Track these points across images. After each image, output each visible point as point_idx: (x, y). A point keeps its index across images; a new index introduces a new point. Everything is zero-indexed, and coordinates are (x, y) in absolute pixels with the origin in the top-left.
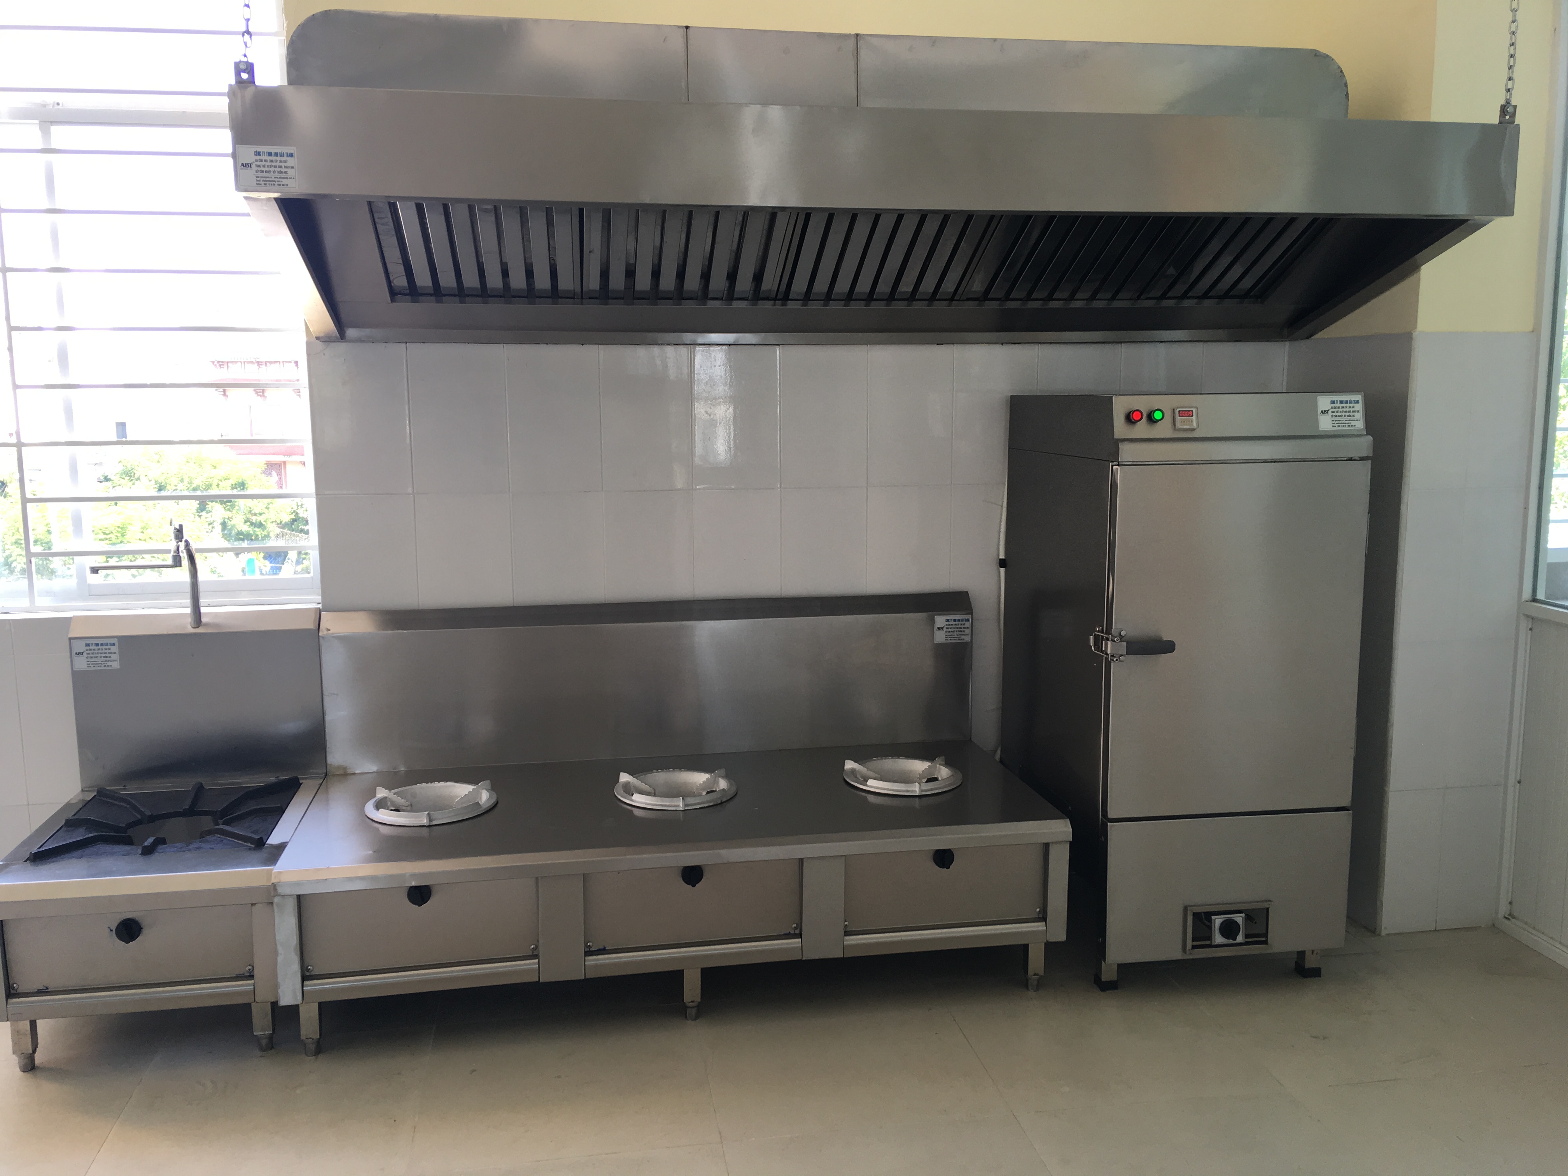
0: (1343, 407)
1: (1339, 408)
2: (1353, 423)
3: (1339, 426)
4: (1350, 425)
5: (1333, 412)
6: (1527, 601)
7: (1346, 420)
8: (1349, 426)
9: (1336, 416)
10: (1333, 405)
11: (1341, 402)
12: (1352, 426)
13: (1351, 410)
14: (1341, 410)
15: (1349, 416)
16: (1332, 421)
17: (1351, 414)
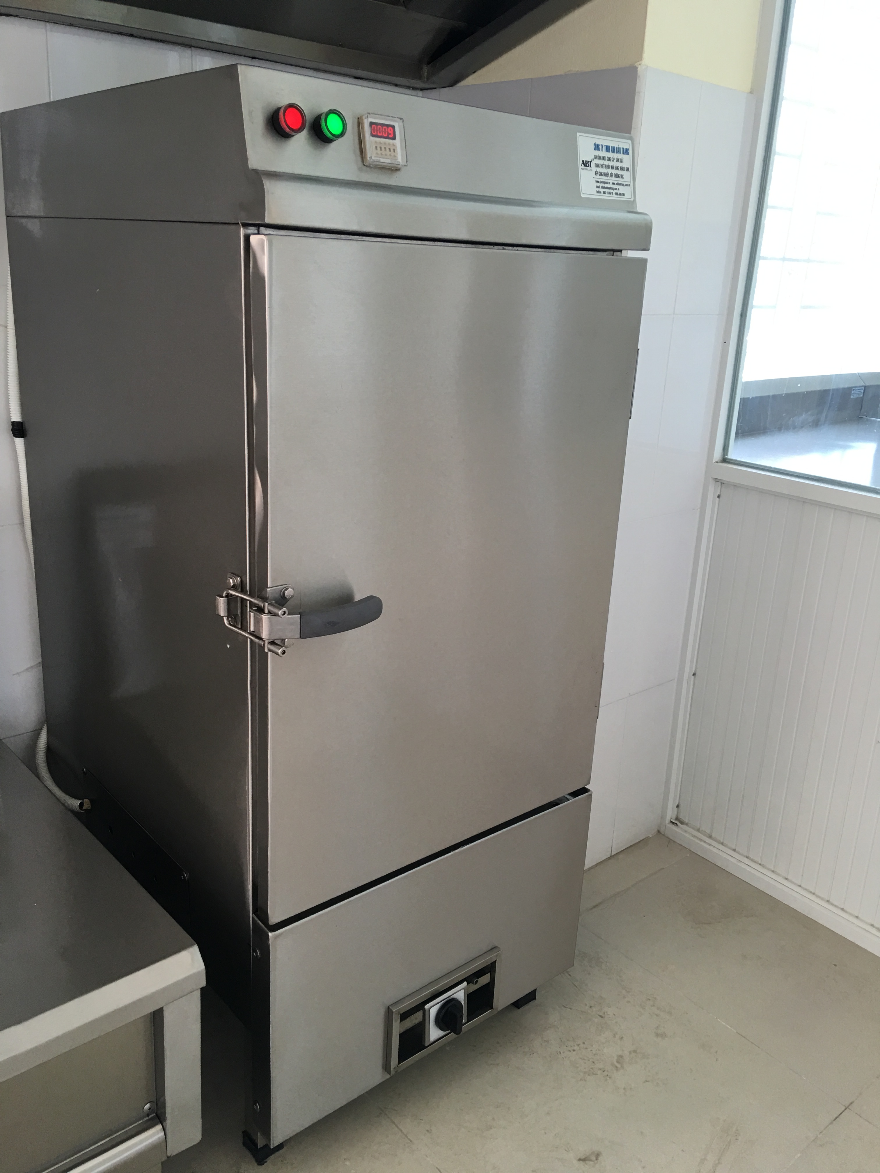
0: (609, 159)
1: (604, 158)
2: (622, 190)
3: (604, 193)
4: (619, 192)
5: (597, 166)
6: (717, 462)
7: (613, 184)
8: (617, 194)
9: (601, 174)
10: (597, 153)
11: (607, 149)
12: (620, 194)
13: (619, 165)
14: (606, 163)
15: (617, 176)
16: (597, 182)
17: (620, 172)
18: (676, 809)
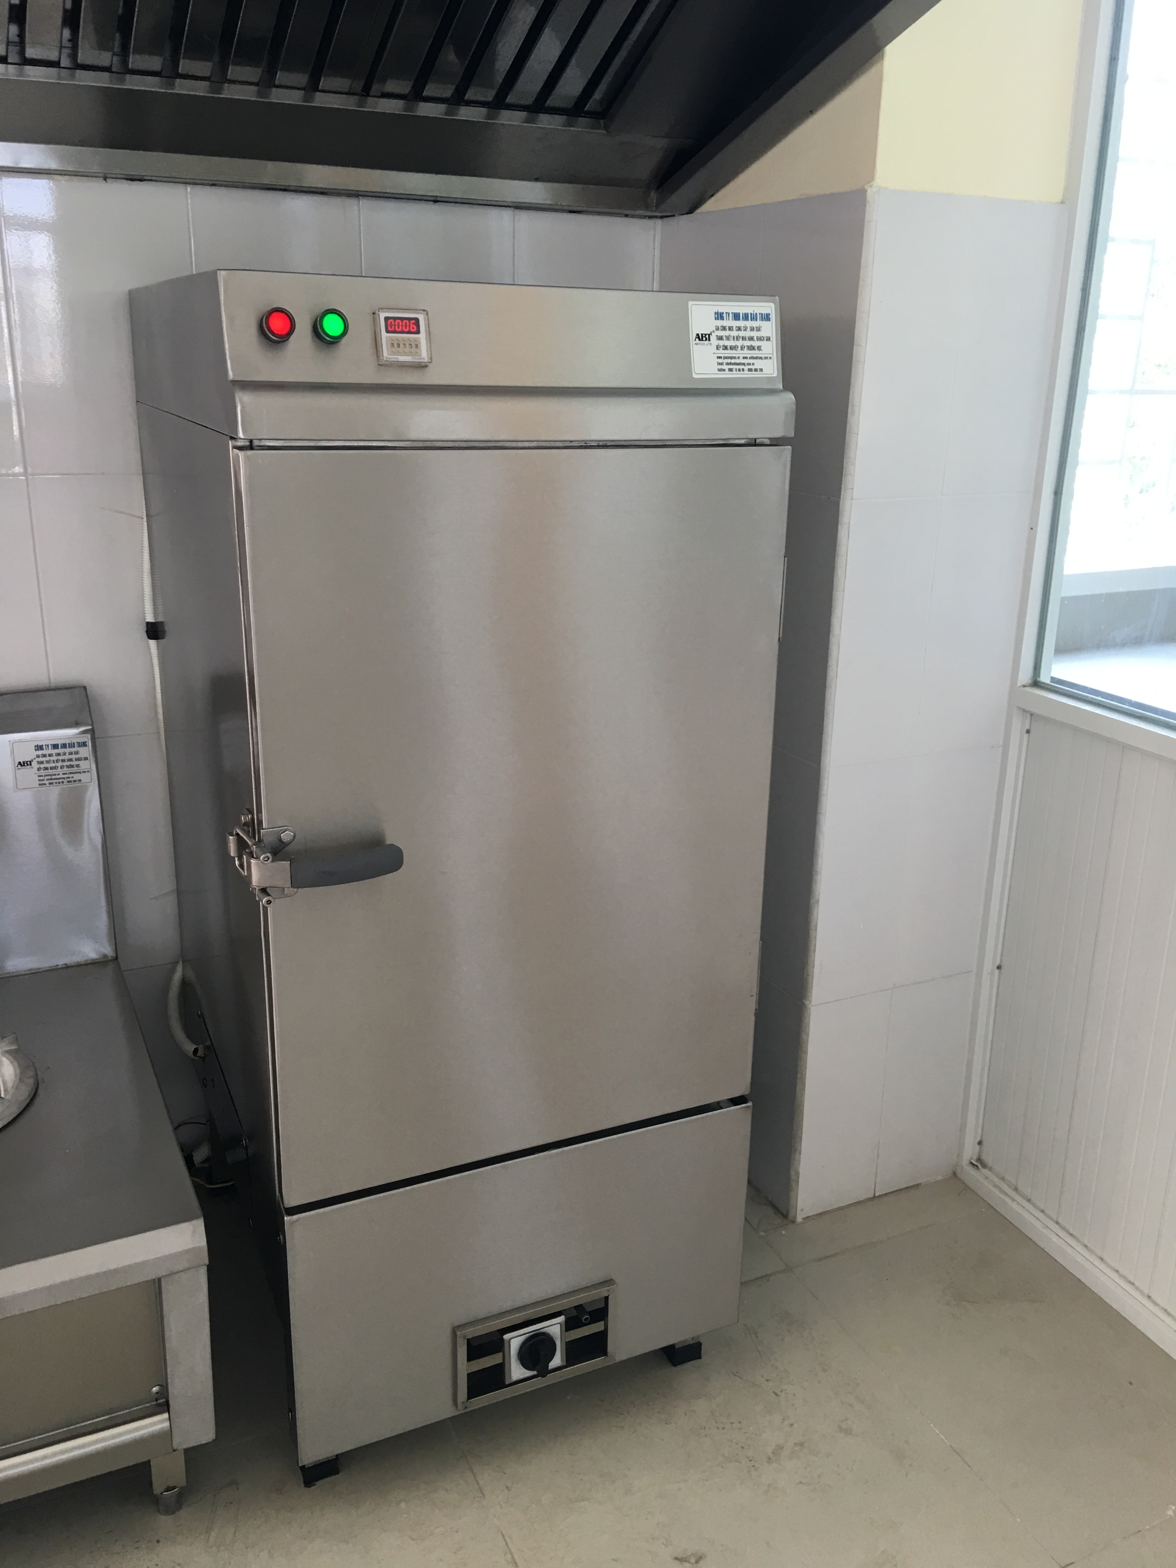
0: (739, 329)
1: (730, 329)
2: (758, 364)
3: (731, 370)
4: (753, 367)
5: (720, 338)
6: (1024, 686)
7: (744, 358)
8: (750, 370)
9: (725, 348)
10: (720, 323)
11: (736, 317)
12: (756, 370)
13: (755, 334)
14: (734, 333)
15: (751, 348)
16: (719, 357)
17: (755, 343)
18: (978, 1147)
